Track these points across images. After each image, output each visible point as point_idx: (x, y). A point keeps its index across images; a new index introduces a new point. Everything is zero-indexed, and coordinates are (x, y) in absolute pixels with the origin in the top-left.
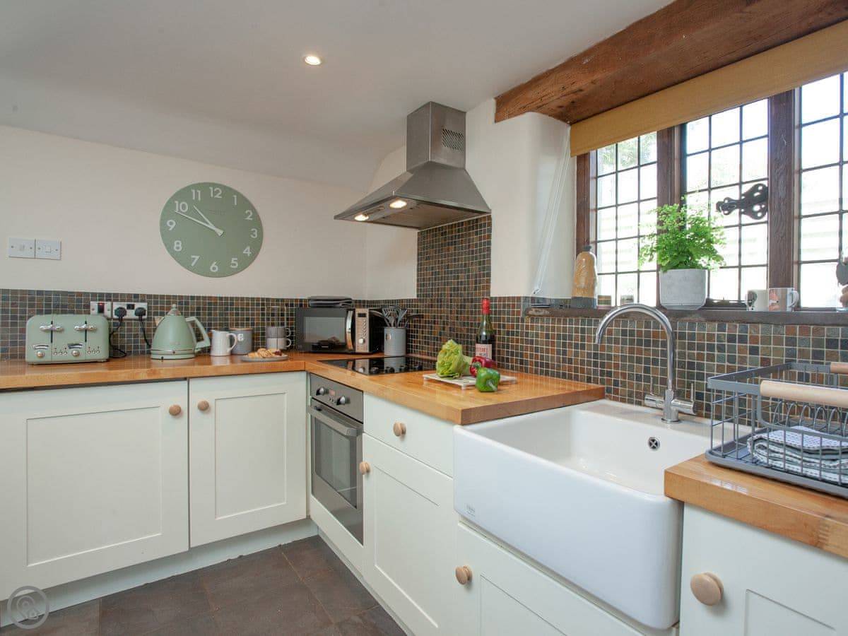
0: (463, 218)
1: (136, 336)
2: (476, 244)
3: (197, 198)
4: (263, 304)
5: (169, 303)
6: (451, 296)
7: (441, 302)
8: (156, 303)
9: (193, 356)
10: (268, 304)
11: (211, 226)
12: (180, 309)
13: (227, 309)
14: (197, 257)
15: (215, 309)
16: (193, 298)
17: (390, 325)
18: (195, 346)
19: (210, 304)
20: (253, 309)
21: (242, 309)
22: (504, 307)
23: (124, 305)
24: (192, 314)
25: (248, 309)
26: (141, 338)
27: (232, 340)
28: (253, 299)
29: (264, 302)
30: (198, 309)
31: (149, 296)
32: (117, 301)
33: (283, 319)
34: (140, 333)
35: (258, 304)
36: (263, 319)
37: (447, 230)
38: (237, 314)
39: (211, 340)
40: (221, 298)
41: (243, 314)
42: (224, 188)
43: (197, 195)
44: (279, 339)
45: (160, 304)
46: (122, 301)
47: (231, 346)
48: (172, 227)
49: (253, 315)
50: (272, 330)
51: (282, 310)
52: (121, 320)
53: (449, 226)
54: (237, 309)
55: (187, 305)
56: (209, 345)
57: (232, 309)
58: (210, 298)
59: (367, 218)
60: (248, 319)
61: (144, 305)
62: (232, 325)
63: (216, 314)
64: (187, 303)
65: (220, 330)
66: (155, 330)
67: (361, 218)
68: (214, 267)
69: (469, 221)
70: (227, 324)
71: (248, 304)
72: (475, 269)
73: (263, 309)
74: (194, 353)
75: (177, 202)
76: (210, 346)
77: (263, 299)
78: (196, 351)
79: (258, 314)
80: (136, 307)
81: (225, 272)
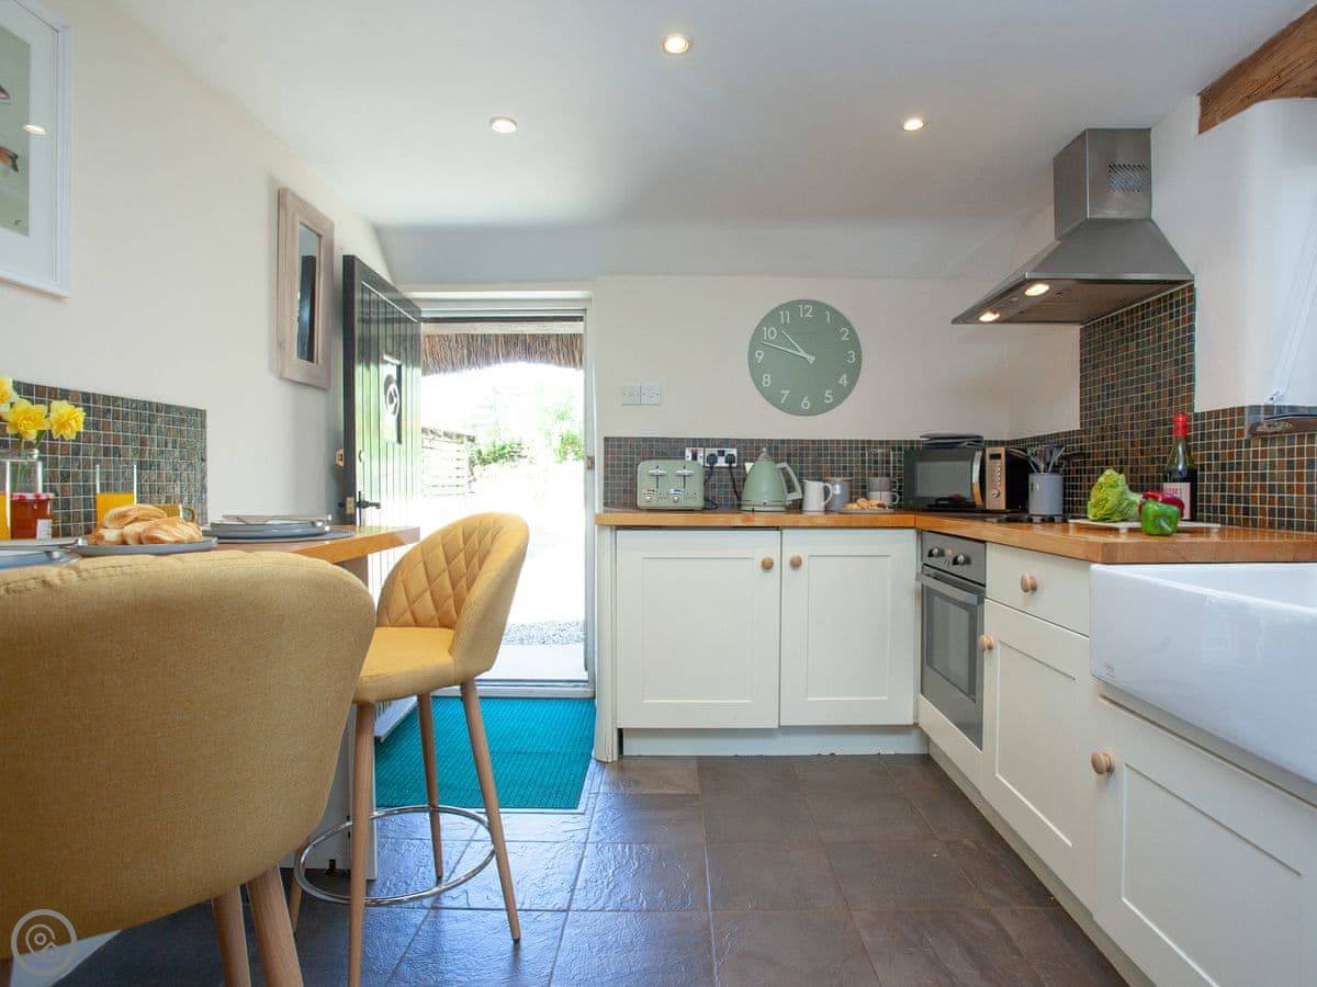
0: (1147, 297)
1: (726, 486)
2: (1171, 333)
3: (785, 322)
4: (863, 449)
5: (758, 448)
6: (1132, 419)
7: (1117, 430)
8: (745, 448)
9: (783, 509)
10: (869, 448)
11: (803, 354)
12: (770, 454)
13: (820, 455)
14: (787, 392)
15: (807, 455)
16: (783, 441)
17: (1039, 472)
18: (785, 498)
19: (802, 449)
20: (850, 455)
21: (838, 455)
22: (1217, 427)
23: (715, 451)
24: (782, 461)
25: (845, 455)
26: (730, 489)
27: (826, 492)
28: (851, 441)
29: (865, 445)
30: (789, 455)
31: (739, 441)
32: (709, 447)
33: (888, 468)
34: (730, 483)
35: (857, 449)
36: (863, 468)
37: (1125, 319)
38: (832, 461)
39: (803, 493)
40: (813, 442)
41: (838, 462)
42: (815, 303)
43: (785, 317)
44: (883, 493)
45: (751, 449)
46: (714, 447)
47: (826, 499)
48: (761, 358)
49: (851, 462)
50: (876, 481)
51: (888, 455)
52: (712, 468)
53: (1127, 312)
54: (832, 455)
55: (779, 450)
56: (801, 497)
57: (826, 455)
58: (802, 441)
59: (997, 316)
60: (845, 468)
61: (734, 452)
62: (826, 474)
63: (807, 461)
64: (776, 448)
65: (813, 480)
66: (744, 480)
67: (988, 317)
68: (806, 403)
69: (1159, 300)
70: (820, 474)
71: (845, 449)
72: (1169, 372)
73: (863, 455)
74: (785, 506)
75: (765, 329)
76: (802, 500)
77: (863, 442)
78: (787, 503)
79: (857, 461)
80: (726, 454)
81: (819, 408)
